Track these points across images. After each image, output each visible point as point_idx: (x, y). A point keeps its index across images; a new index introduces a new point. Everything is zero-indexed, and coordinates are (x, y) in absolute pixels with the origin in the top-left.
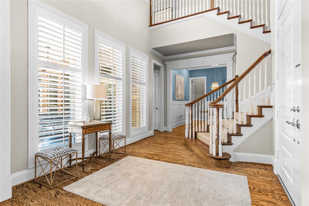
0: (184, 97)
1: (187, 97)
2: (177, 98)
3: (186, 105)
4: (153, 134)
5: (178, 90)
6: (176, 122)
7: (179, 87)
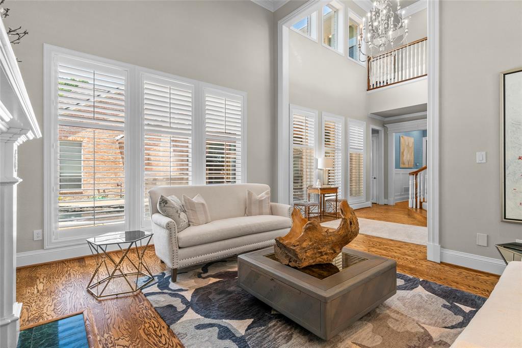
0: (412, 163)
1: (418, 164)
2: (402, 166)
3: (410, 174)
4: (370, 205)
5: (404, 156)
6: (401, 195)
7: (405, 151)
